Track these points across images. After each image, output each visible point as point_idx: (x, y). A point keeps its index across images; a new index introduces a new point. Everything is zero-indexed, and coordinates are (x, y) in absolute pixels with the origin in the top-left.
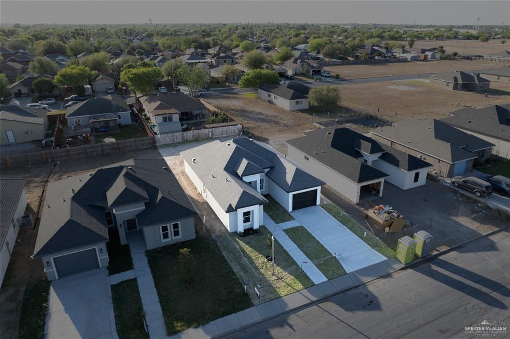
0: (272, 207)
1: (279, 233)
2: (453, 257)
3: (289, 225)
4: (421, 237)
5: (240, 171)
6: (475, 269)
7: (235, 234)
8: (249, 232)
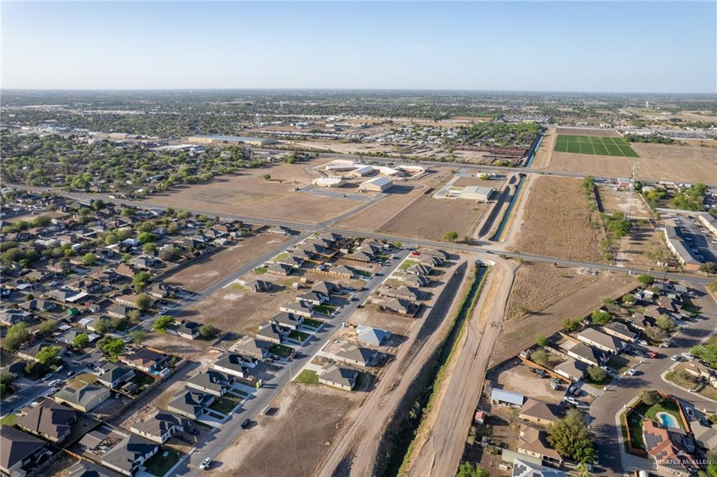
0: (228, 388)
1: (230, 391)
2: (268, 382)
3: (232, 389)
4: (260, 381)
5: (215, 381)
6: (271, 383)
7: (222, 396)
8: (224, 395)
